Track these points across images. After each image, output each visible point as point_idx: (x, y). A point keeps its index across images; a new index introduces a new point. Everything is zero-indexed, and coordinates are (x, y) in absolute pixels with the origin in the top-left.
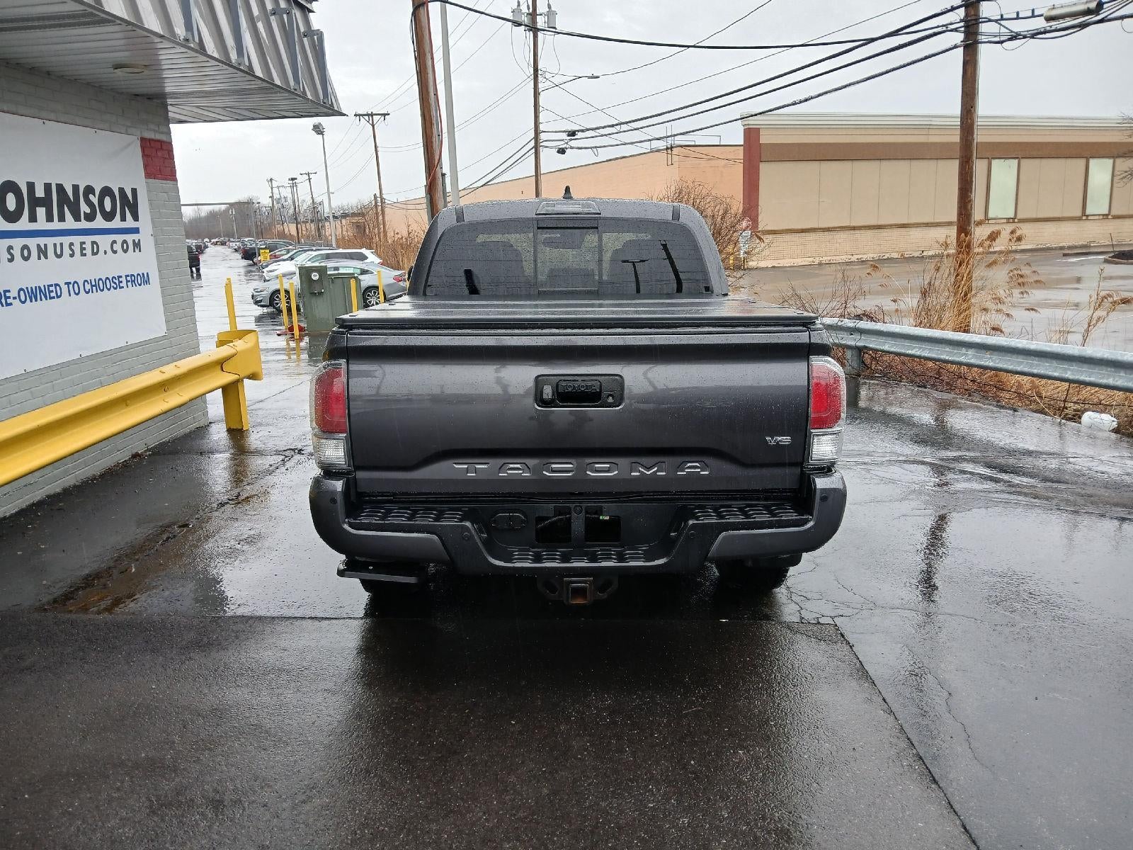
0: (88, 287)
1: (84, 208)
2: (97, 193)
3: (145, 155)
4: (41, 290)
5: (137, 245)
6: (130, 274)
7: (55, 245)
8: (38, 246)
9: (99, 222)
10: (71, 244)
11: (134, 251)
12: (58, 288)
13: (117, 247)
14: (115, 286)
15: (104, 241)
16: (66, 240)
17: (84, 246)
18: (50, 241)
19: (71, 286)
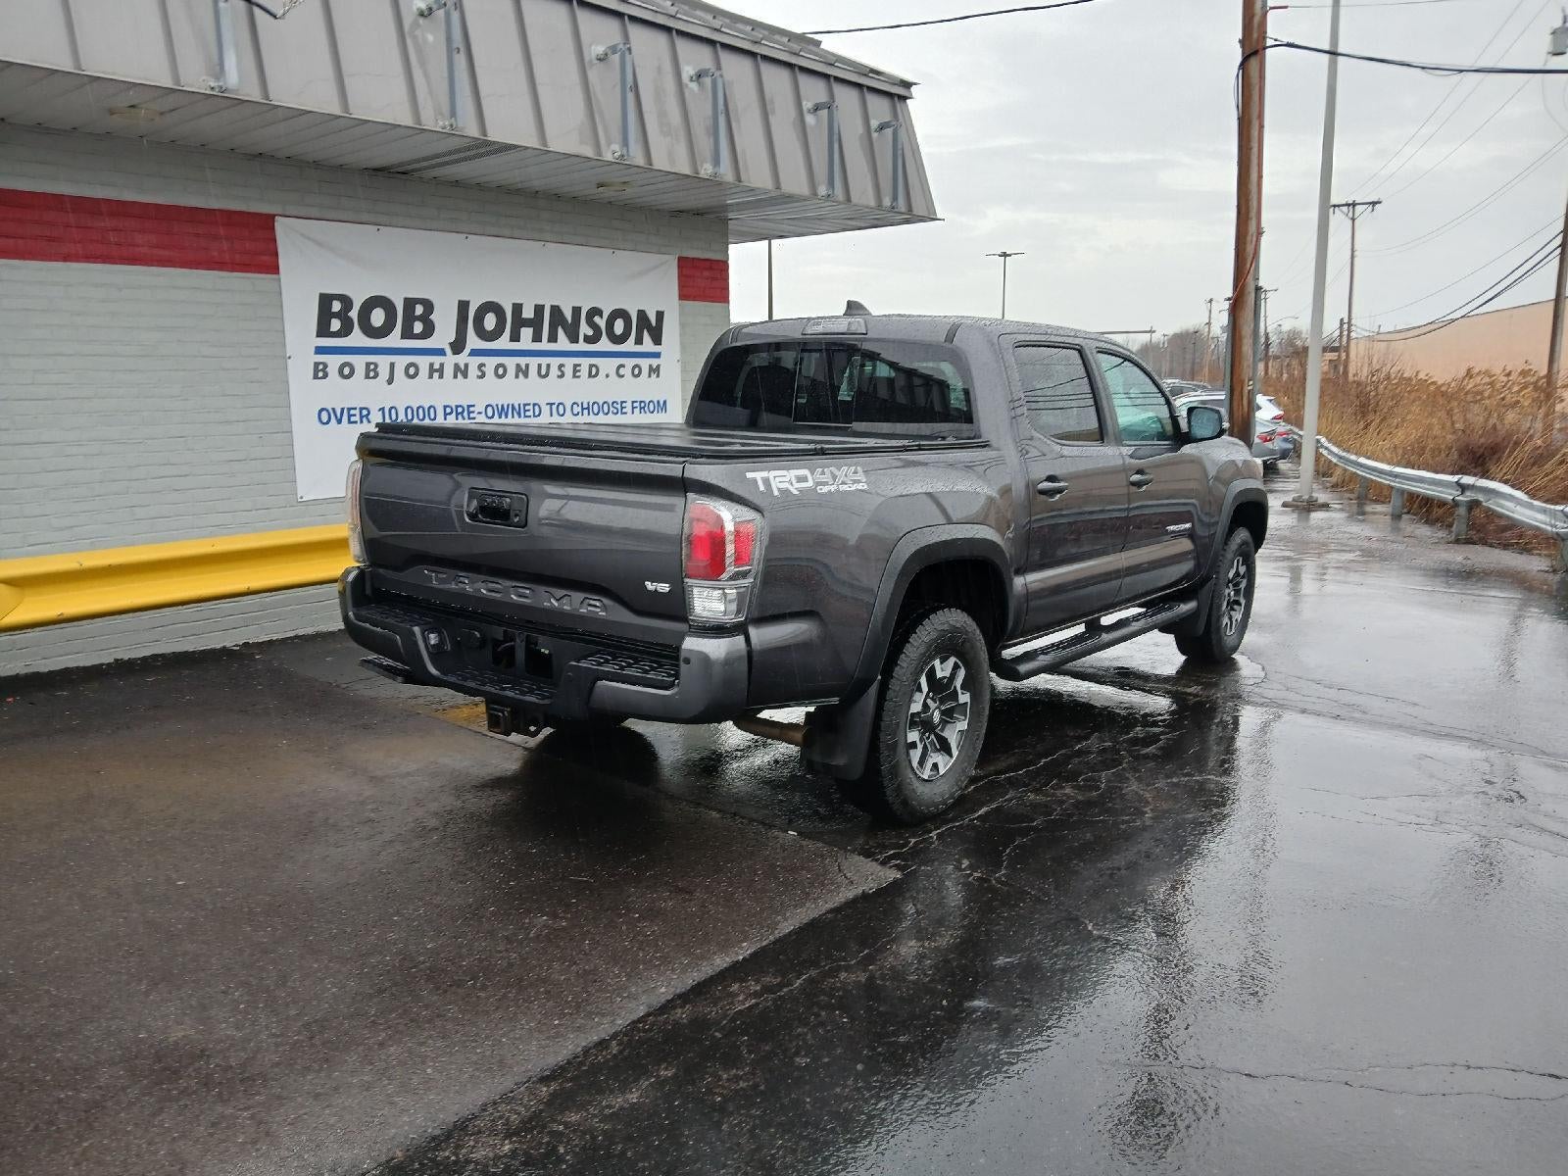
0: (577, 409)
1: (585, 329)
2: (605, 315)
3: (681, 276)
4: (513, 408)
5: (655, 371)
6: (639, 400)
7: (540, 366)
8: (518, 365)
9: (604, 345)
10: (561, 366)
11: (650, 376)
12: (537, 408)
13: (626, 371)
14: (615, 411)
15: (607, 365)
16: (555, 362)
17: (578, 368)
18: (534, 362)
19: (554, 407)
